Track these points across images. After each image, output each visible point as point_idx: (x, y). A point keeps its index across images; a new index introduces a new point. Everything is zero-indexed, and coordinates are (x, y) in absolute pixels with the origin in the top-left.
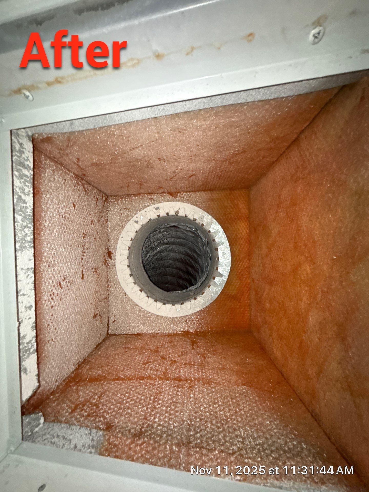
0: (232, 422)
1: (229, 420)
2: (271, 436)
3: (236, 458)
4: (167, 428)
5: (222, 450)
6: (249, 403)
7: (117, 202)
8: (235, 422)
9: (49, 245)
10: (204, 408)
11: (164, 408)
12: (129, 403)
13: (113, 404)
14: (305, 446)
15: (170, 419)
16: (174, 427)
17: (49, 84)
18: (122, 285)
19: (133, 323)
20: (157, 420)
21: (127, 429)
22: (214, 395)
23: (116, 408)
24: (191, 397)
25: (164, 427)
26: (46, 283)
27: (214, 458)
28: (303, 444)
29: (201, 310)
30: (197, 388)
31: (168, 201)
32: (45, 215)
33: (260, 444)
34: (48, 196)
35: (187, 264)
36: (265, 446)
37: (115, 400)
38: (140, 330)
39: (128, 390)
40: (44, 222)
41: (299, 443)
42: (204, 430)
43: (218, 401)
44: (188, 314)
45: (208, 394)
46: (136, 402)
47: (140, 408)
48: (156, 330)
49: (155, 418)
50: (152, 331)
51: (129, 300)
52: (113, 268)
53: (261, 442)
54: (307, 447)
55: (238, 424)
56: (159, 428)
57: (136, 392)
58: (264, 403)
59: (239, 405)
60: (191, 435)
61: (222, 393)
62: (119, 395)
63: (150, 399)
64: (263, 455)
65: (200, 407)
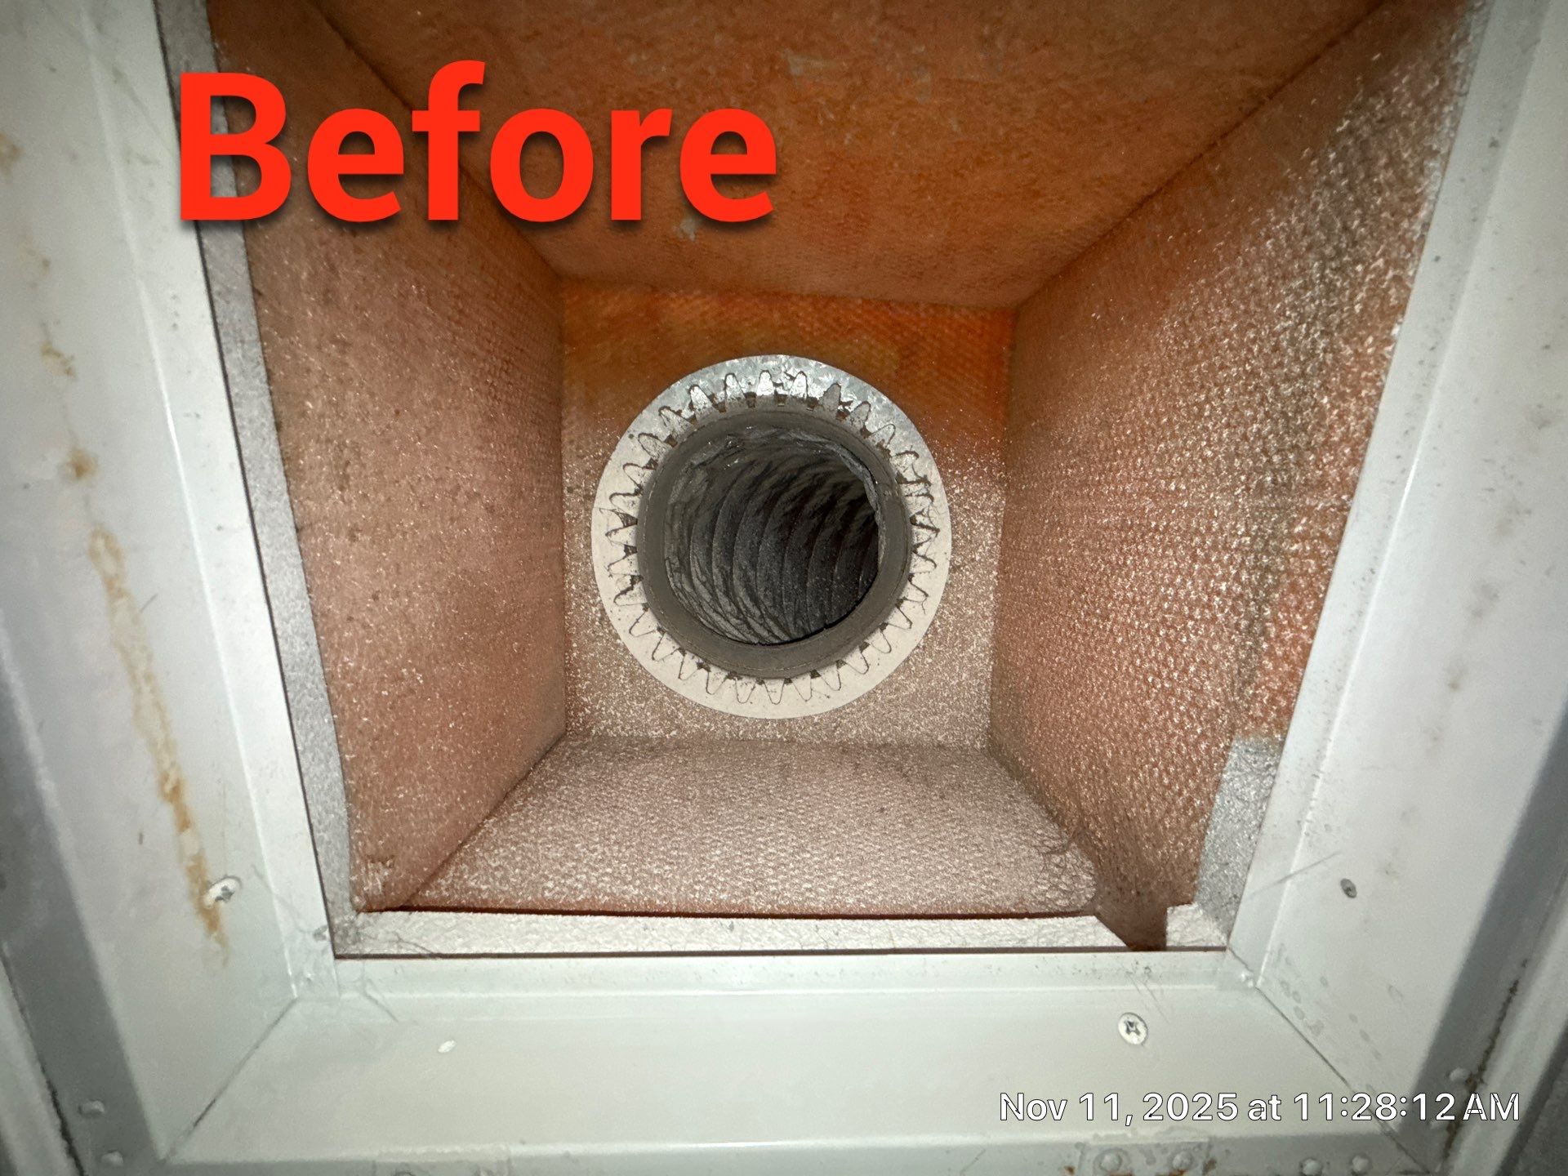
0: (1254, 358)
1: (1248, 368)
2: (1305, 232)
3: (1347, 341)
4: (1247, 553)
5: (1322, 385)
6: (1211, 305)
7: (586, 705)
8: (1256, 349)
9: (697, 888)
10: (1209, 445)
11: (1197, 567)
12: (1171, 672)
13: (1171, 718)
14: (1346, 123)
15: (1226, 549)
16: (1247, 533)
17: (184, 823)
18: (844, 703)
19: (960, 676)
20: (1223, 587)
21: (1235, 672)
22: (1178, 416)
23: (1182, 708)
24: (1178, 489)
25: (1243, 561)
26: (808, 898)
27: (1339, 407)
28: (1339, 129)
29: (938, 463)
30: (1154, 472)
31: (588, 546)
32: (606, 894)
33: (1322, 269)
34: (550, 884)
35: (797, 511)
36: (1329, 251)
37: (1160, 713)
38: (982, 655)
39: (1138, 679)
40: (627, 897)
41: (1334, 141)
42: (1264, 443)
43: (1196, 404)
44: (947, 505)
45: (1174, 436)
46: (1171, 652)
47: (1188, 637)
48: (987, 606)
49: (1219, 593)
50: (987, 617)
51: (890, 684)
52: (790, 728)
53: (1316, 264)
54: (1347, 117)
55: (1262, 340)
56: (1244, 577)
57: (1146, 654)
58: (1216, 256)
59: (1213, 339)
60: (1274, 481)
61: (1175, 394)
62: (1148, 702)
63: (1169, 611)
64: (1350, 256)
65: (1205, 460)
